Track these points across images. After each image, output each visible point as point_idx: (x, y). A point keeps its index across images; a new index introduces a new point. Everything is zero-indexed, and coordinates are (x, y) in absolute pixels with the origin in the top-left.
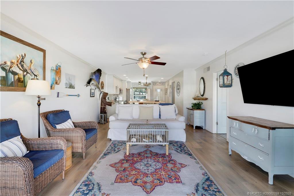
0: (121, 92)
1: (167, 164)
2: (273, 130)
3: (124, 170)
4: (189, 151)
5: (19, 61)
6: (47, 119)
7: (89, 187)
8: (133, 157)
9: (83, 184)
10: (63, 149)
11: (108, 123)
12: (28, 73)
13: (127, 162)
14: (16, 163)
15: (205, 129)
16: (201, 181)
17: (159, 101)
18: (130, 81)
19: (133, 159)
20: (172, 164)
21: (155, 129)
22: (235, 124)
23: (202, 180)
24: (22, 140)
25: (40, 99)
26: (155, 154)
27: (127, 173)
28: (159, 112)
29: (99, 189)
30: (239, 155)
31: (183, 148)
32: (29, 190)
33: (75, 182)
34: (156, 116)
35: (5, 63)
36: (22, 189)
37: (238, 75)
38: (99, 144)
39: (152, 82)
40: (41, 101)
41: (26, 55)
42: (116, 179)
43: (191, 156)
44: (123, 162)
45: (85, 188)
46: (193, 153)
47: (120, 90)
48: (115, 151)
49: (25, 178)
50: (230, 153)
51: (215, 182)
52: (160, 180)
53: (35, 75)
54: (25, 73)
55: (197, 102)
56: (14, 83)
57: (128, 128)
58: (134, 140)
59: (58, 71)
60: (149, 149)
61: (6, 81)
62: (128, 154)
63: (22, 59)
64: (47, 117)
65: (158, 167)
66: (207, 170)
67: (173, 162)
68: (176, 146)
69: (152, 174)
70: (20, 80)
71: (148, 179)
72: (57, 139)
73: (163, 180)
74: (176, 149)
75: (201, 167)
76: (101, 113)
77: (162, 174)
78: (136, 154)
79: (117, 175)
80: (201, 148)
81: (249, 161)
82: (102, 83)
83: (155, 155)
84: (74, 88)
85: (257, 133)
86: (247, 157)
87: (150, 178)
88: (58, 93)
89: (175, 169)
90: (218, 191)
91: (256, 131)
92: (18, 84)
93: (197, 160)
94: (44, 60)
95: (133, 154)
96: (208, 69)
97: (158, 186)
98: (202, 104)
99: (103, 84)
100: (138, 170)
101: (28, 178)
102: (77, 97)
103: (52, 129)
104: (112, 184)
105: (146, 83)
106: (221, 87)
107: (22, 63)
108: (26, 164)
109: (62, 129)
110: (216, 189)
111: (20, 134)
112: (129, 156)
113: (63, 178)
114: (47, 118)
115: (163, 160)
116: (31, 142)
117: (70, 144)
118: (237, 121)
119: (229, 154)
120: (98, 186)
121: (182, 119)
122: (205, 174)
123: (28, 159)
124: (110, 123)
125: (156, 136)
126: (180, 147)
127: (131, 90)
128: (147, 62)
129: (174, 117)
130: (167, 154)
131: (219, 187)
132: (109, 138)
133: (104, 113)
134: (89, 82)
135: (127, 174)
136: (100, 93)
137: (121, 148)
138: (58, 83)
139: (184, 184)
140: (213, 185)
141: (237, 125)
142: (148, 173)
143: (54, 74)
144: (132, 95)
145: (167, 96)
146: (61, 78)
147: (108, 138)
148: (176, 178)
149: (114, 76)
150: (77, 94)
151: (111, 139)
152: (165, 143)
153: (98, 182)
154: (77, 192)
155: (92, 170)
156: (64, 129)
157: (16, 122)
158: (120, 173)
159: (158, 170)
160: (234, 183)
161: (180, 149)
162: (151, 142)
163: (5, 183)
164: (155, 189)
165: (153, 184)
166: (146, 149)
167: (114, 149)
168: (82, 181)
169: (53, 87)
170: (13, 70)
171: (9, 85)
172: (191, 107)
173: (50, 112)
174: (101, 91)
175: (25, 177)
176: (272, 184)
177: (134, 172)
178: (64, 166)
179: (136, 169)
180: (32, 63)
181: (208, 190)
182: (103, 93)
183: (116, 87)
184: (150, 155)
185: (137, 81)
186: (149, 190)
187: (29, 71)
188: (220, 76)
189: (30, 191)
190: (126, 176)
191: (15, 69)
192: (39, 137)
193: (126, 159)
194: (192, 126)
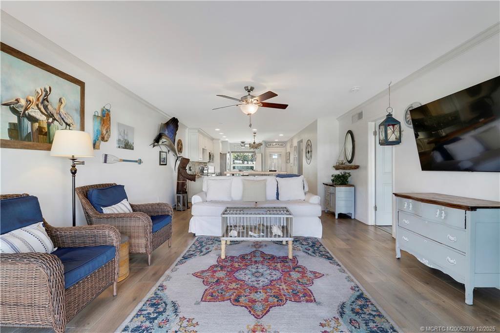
0: (211, 159)
1: (291, 273)
2: (472, 210)
3: (217, 281)
4: (328, 253)
5: (41, 99)
6: (87, 198)
7: (159, 308)
8: (232, 261)
9: (148, 303)
10: (115, 244)
11: (189, 210)
12: (54, 119)
13: (222, 270)
14: (35, 262)
15: (354, 219)
16: (348, 299)
17: (276, 171)
18: (227, 140)
19: (232, 265)
20: (298, 272)
21: (270, 214)
22: (406, 205)
23: (351, 297)
24: (46, 229)
25: (75, 163)
26: (269, 257)
27: (223, 286)
28: (276, 190)
29: (176, 311)
30: (413, 259)
31: (318, 248)
32: (56, 309)
33: (134, 300)
34: (271, 195)
35: (17, 101)
36: (45, 307)
37: (412, 123)
38: (175, 242)
39: (263, 141)
40: (77, 167)
41: (52, 89)
42: (203, 296)
43: (331, 260)
44: (215, 269)
45: (151, 310)
46: (334, 255)
47: (210, 156)
48: (201, 252)
49: (50, 288)
50: (399, 255)
51: (373, 301)
52: (278, 298)
53: (67, 124)
54: (51, 120)
55: (341, 173)
56: (33, 135)
57: (224, 214)
58: (234, 233)
59: (105, 118)
60: (259, 249)
61: (19, 132)
62: (223, 257)
63: (45, 97)
64: (87, 194)
65: (275, 277)
66: (359, 282)
67: (300, 270)
68: (306, 245)
69: (264, 288)
70: (42, 132)
71: (258, 296)
72: (104, 228)
73: (284, 298)
74: (306, 249)
75: (348, 277)
76: (177, 193)
77: (281, 287)
78: (237, 258)
79: (206, 290)
80: (349, 247)
81: (431, 267)
82: (180, 142)
83: (269, 259)
84: (133, 149)
85: (445, 218)
86: (428, 260)
87: (261, 294)
88: (106, 156)
89: (305, 280)
90: (378, 315)
91: (443, 215)
92: (38, 137)
93: (342, 266)
94: (81, 100)
95: (233, 257)
96: (360, 116)
97: (275, 306)
98: (349, 176)
99: (182, 145)
100: (241, 282)
101: (56, 287)
102: (137, 163)
103: (96, 213)
104: (197, 303)
105: (254, 143)
106: (381, 144)
107: (46, 103)
108: (53, 265)
109: (113, 214)
110: (375, 311)
111: (42, 220)
112: (225, 260)
113: (115, 294)
114: (87, 196)
115: (283, 266)
116: (60, 232)
117: (126, 238)
118: (410, 200)
119: (397, 257)
120: (174, 306)
121: (316, 199)
122: (356, 288)
123: (55, 256)
124: (193, 207)
125: (271, 228)
126: (312, 246)
127: (228, 155)
128: (255, 104)
129: (302, 197)
130: (290, 257)
131: (380, 309)
132: (191, 233)
133: (183, 193)
134: (157, 140)
135: (223, 288)
136: (176, 158)
137: (213, 248)
138: (106, 139)
139: (319, 304)
140: (370, 306)
141: (411, 206)
142: (258, 286)
143: (99, 124)
144: (230, 164)
145: (289, 165)
146: (110, 131)
147: (189, 232)
148: (305, 295)
149: (199, 131)
150: (137, 160)
151: (195, 234)
152: (287, 239)
153: (174, 300)
154: (137, 315)
155: (163, 282)
156: (117, 214)
157: (34, 200)
158: (211, 286)
159: (275, 282)
160: (406, 302)
161: (311, 250)
162: (263, 236)
163: (17, 297)
164: (270, 311)
165: (267, 304)
166: (254, 249)
167: (200, 249)
168: (145, 299)
169: (97, 144)
170: (30, 113)
171: (23, 138)
172: (331, 182)
173: (92, 186)
174: (178, 155)
175: (50, 286)
176: (472, 304)
177: (234, 285)
178: (116, 274)
179: (237, 280)
180: (62, 103)
181: (361, 314)
182: (180, 158)
183: (203, 149)
184: (262, 259)
185: (239, 141)
186: (259, 313)
187: (57, 117)
188: (379, 126)
189: (58, 309)
190: (220, 291)
191: (34, 112)
192: (74, 224)
193: (221, 265)
194: (333, 214)
